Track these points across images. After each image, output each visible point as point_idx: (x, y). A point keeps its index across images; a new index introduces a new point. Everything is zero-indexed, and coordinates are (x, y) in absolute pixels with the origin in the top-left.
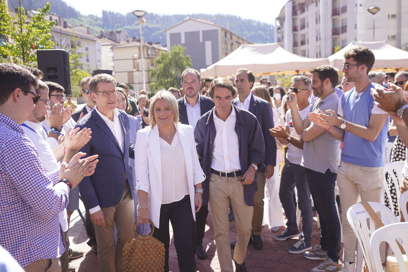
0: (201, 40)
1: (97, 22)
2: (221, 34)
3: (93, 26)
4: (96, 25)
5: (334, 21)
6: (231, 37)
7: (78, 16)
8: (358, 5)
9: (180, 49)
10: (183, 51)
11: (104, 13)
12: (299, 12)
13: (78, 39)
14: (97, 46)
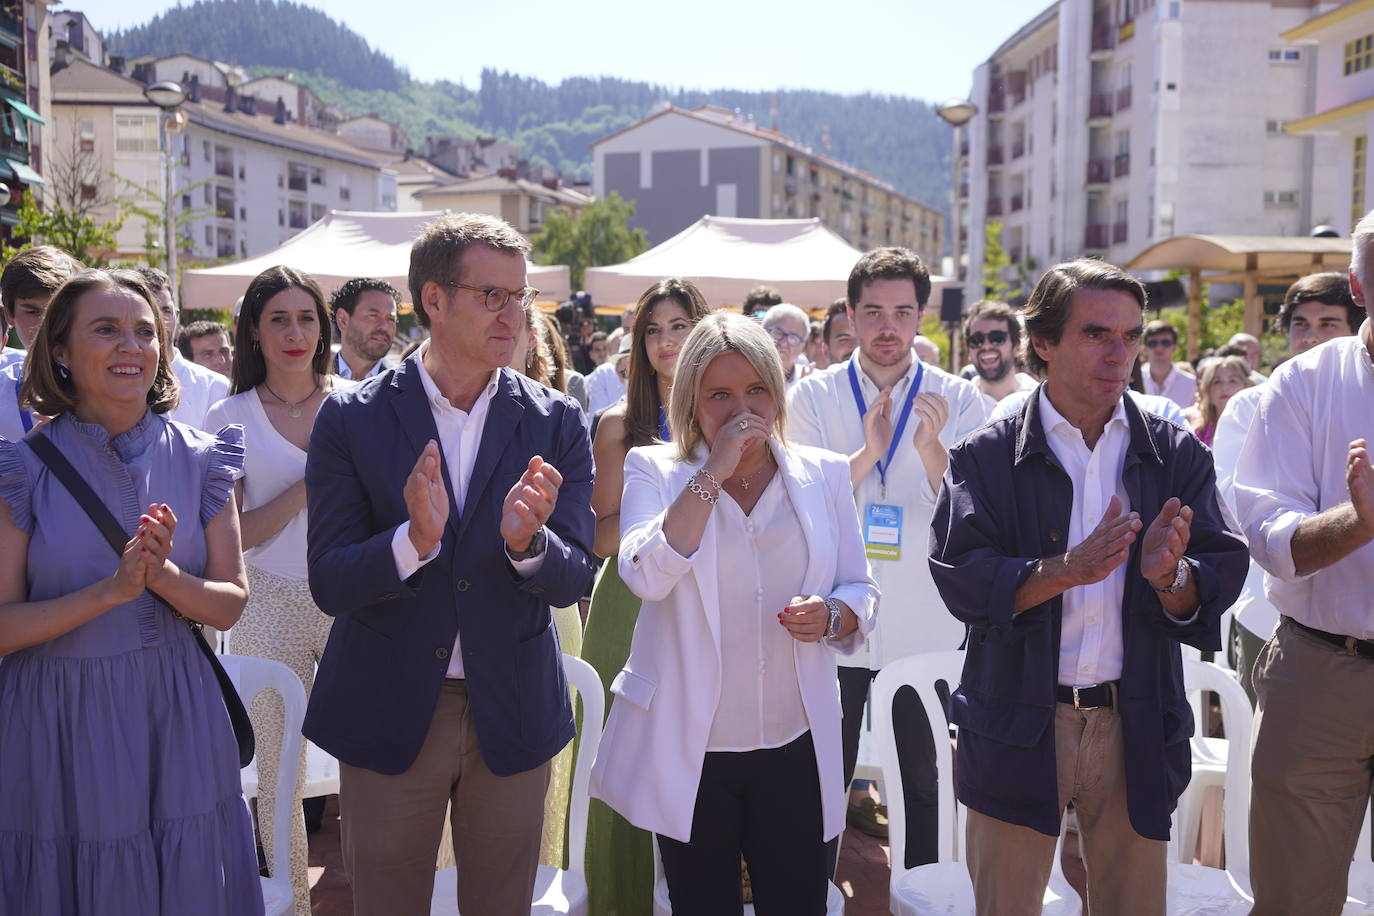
0: (704, 180)
1: (462, 107)
2: (770, 166)
3: (450, 118)
4: (459, 114)
5: (1094, 135)
6: (814, 175)
7: (403, 82)
8: (1163, 86)
9: (614, 208)
10: (624, 215)
11: (488, 77)
12: (1009, 100)
13: (318, 163)
14: (382, 186)
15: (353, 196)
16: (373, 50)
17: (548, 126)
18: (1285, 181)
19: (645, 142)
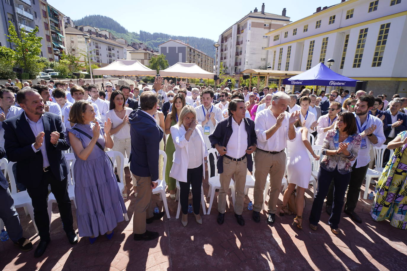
0: (177, 52)
1: (137, 37)
2: (187, 50)
3: (135, 39)
4: (136, 38)
5: (237, 48)
6: (194, 52)
7: (127, 32)
8: (247, 41)
9: (162, 56)
10: (164, 57)
11: (141, 32)
12: (224, 41)
13: (113, 46)
14: (124, 51)
15: (119, 52)
16: (121, 26)
17: (151, 41)
18: (264, 57)
19: (167, 45)
